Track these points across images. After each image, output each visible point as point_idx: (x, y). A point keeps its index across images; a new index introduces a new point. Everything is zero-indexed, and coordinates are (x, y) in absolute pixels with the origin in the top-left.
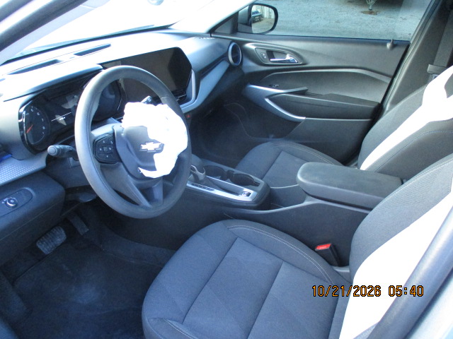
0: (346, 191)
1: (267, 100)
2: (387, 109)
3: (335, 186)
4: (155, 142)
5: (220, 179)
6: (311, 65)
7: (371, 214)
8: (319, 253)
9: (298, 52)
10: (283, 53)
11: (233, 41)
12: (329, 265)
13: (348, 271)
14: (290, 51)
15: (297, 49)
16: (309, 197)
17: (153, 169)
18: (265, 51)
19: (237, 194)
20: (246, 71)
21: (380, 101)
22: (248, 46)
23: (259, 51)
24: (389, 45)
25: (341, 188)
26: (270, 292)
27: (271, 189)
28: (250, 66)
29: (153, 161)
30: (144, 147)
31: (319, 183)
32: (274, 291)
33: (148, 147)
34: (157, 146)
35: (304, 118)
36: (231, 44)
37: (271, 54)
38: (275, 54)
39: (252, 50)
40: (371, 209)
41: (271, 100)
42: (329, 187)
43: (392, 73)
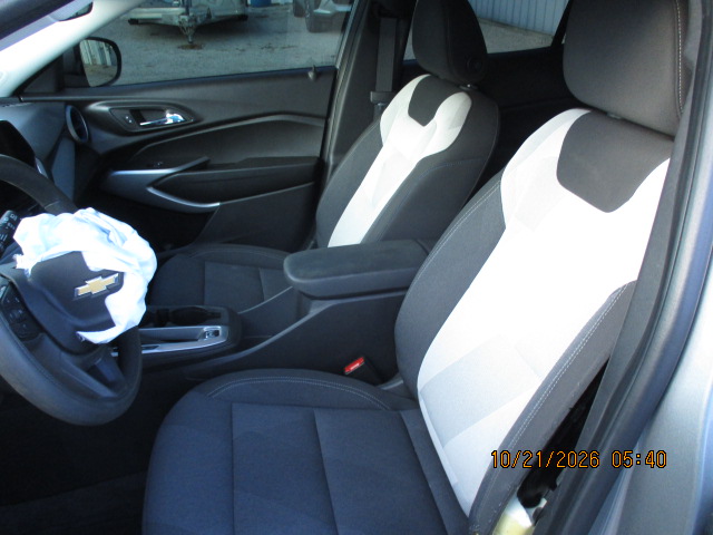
0: (366, 274)
1: (151, 190)
2: (331, 163)
3: (348, 273)
4: (105, 274)
5: (156, 326)
6: (207, 121)
7: (409, 293)
8: (354, 375)
9: (182, 104)
10: (159, 110)
11: (67, 103)
12: (372, 387)
13: (402, 382)
14: (169, 104)
15: (180, 100)
16: (315, 303)
17: (110, 324)
18: (128, 112)
19: (194, 339)
20: (101, 150)
21: (317, 154)
22: (94, 107)
23: (117, 114)
24: (311, 75)
25: (357, 273)
26: (324, 457)
27: (240, 315)
28: (106, 140)
29: (105, 310)
30: (82, 290)
31: (325, 276)
32: (327, 453)
33: (93, 286)
34: (111, 280)
35: (218, 204)
36: (65, 108)
37: (138, 114)
38: (145, 115)
39: (103, 113)
40: (406, 288)
41: (157, 188)
42: (342, 277)
43: (325, 113)
